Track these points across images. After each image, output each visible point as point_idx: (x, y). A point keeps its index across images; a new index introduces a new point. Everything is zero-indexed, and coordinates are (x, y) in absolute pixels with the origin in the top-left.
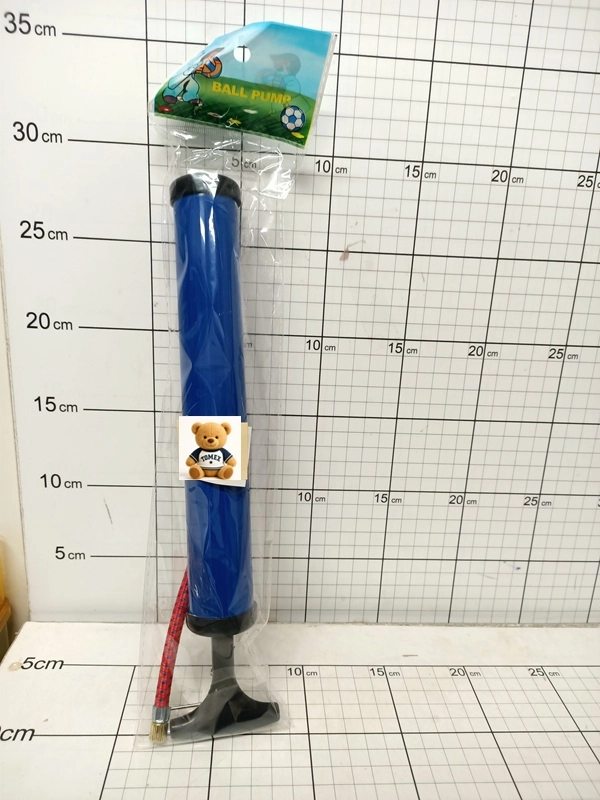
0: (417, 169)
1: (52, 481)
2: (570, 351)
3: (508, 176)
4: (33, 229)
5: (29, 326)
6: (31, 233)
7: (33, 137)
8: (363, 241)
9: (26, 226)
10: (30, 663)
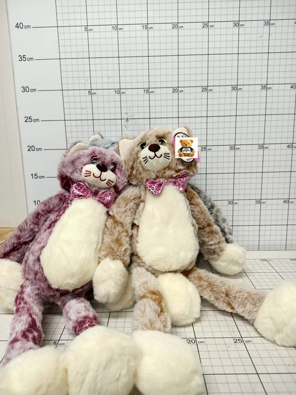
0: (148, 91)
2: (208, 147)
3: (178, 90)
4: (29, 119)
6: (28, 120)
7: (27, 90)
8: (133, 115)
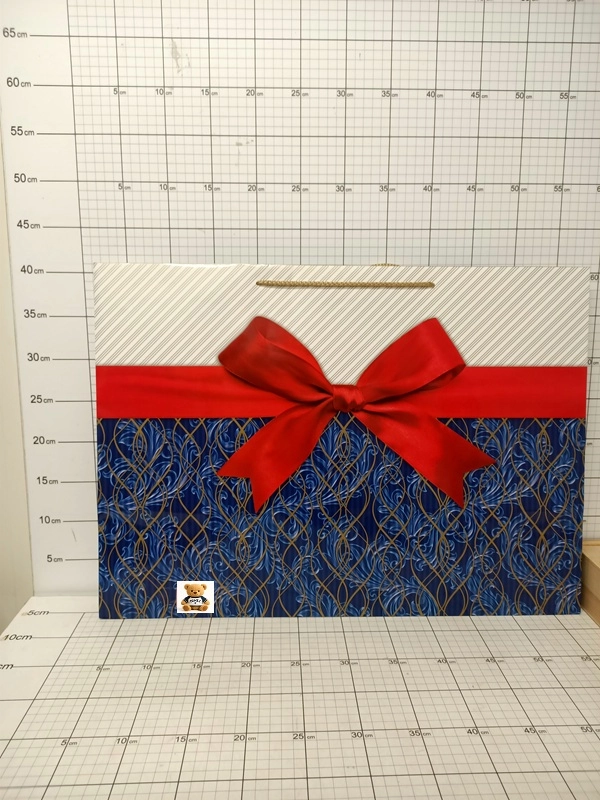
1: (45, 519)
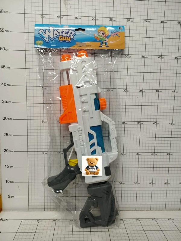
5: (5, 152)
9: (5, 134)
10: (1, 220)
